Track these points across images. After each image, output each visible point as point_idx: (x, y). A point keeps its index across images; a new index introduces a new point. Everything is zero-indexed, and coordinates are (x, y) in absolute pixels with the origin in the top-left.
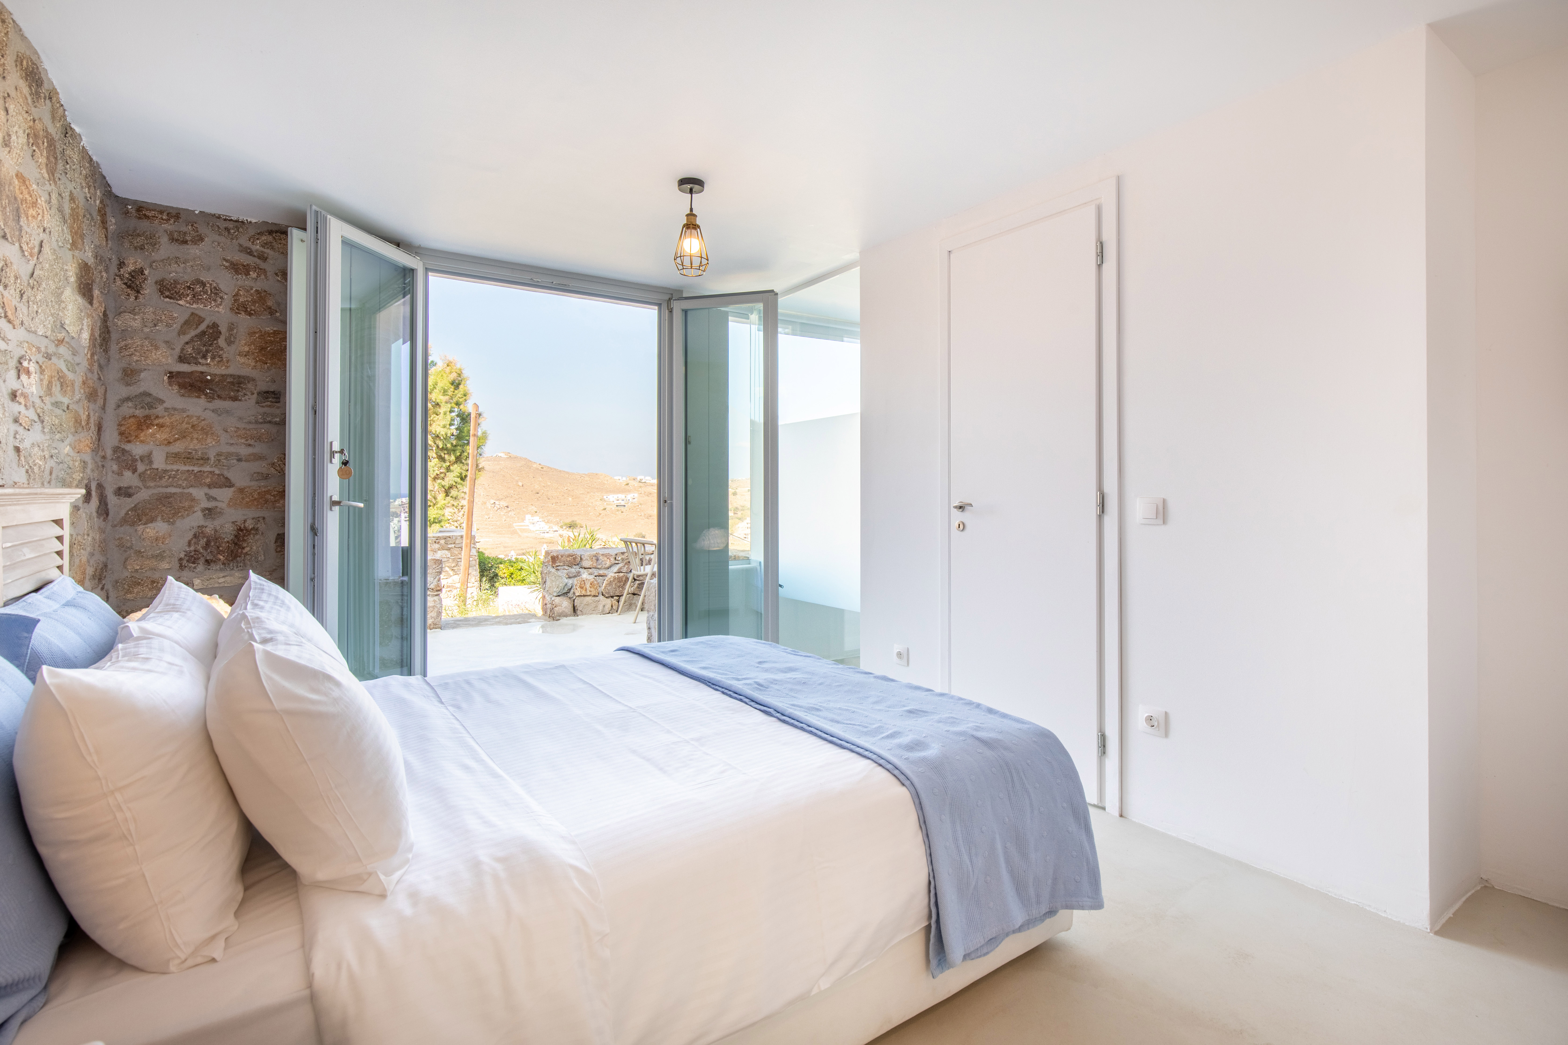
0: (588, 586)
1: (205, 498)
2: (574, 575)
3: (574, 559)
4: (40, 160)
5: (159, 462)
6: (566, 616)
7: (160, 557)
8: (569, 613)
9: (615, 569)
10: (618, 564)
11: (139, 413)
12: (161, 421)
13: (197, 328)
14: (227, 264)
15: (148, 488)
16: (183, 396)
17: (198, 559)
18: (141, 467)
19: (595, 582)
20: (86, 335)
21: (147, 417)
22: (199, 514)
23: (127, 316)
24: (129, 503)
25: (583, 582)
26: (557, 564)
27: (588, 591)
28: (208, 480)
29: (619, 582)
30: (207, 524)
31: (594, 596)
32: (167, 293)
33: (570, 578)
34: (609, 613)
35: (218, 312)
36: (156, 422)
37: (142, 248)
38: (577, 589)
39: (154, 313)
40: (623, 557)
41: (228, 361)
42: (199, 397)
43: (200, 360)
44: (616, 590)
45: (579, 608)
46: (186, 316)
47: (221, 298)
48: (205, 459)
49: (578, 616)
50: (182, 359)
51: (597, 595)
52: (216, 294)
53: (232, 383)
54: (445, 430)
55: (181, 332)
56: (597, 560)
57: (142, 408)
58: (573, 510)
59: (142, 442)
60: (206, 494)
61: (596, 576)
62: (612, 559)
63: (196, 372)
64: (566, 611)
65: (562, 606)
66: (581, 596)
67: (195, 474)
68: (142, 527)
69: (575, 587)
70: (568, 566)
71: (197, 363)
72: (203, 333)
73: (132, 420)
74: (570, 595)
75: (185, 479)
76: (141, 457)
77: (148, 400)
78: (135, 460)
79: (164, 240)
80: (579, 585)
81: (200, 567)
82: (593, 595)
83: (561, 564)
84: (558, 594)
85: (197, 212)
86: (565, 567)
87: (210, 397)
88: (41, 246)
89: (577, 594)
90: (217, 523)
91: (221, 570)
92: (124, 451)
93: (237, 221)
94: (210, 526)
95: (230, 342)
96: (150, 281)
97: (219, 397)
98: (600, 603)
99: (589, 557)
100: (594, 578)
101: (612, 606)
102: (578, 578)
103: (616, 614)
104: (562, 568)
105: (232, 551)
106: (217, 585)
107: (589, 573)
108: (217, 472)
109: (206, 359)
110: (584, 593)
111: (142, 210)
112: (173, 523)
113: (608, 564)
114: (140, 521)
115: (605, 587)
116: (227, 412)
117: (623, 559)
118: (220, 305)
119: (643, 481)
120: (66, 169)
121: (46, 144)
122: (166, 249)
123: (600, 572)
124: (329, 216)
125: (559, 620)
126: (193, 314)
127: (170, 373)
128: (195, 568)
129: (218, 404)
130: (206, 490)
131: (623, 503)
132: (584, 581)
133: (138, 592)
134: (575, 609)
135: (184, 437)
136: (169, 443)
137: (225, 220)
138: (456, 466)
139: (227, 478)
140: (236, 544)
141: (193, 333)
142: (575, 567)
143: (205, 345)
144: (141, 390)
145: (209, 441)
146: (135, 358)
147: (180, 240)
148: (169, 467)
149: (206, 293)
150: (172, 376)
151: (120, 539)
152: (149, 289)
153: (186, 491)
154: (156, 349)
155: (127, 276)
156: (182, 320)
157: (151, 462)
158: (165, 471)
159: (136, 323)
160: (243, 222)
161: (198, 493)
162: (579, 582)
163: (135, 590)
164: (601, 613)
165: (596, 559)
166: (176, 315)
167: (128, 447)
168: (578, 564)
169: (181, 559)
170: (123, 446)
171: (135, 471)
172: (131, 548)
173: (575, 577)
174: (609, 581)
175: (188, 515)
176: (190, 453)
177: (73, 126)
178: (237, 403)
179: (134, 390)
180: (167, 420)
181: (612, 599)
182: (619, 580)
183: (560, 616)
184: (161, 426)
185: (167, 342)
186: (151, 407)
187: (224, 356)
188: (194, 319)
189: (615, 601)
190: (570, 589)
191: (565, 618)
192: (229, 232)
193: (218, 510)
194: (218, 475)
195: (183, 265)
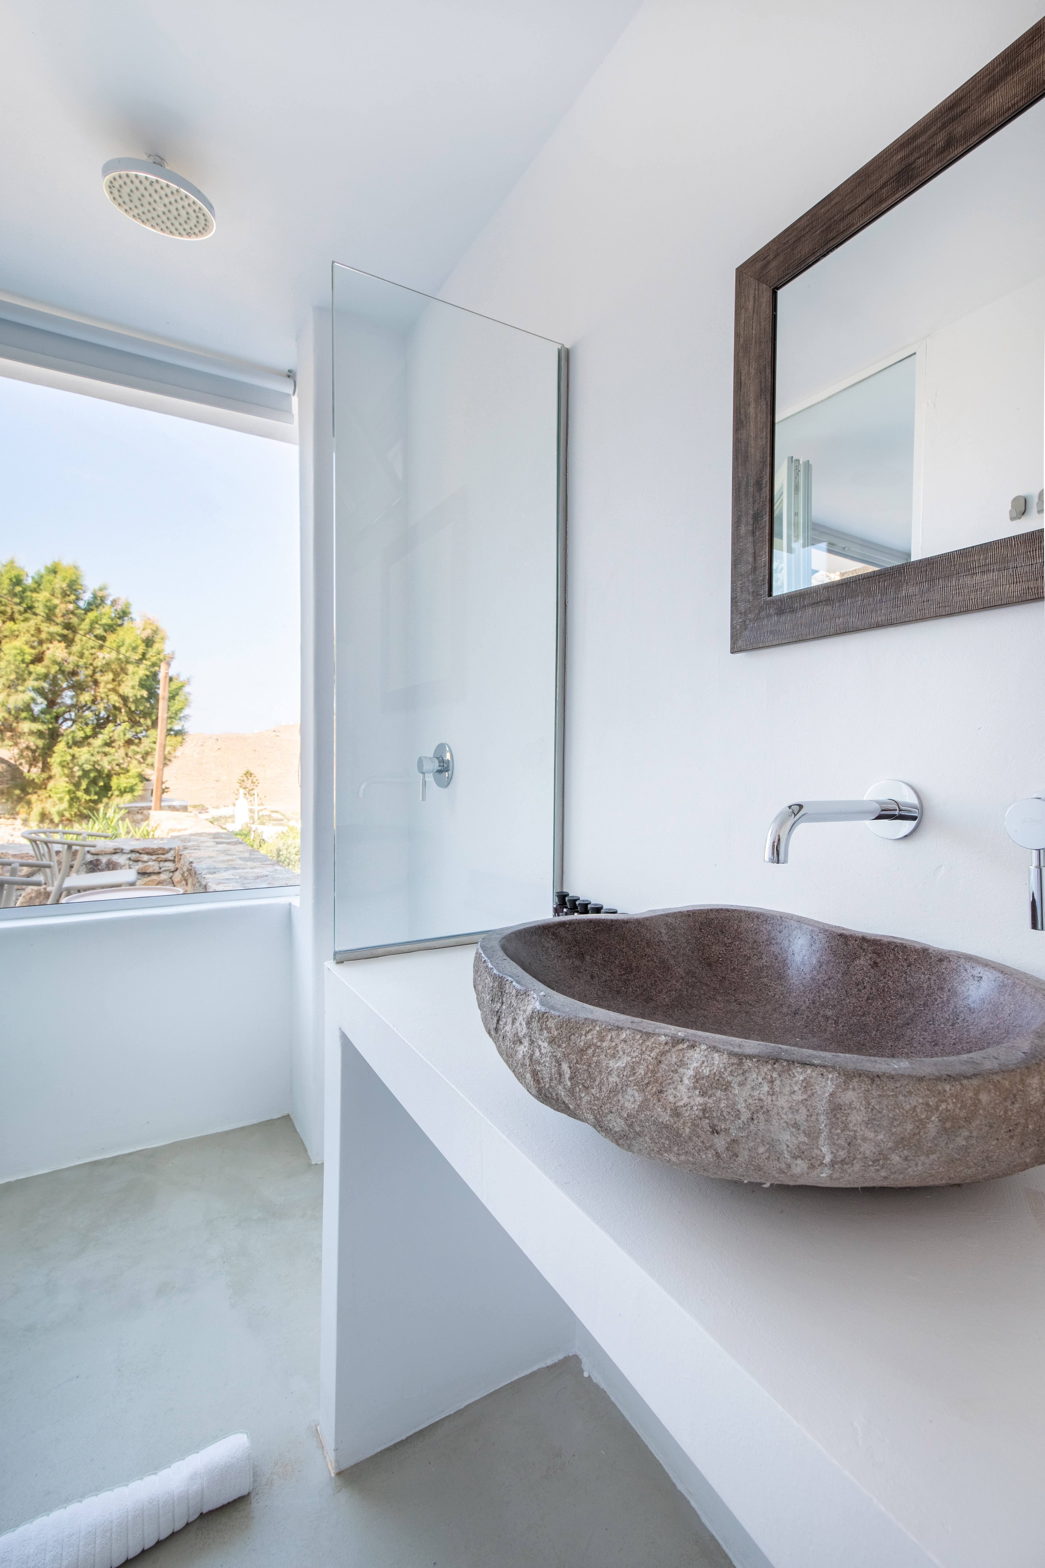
54: (135, 690)
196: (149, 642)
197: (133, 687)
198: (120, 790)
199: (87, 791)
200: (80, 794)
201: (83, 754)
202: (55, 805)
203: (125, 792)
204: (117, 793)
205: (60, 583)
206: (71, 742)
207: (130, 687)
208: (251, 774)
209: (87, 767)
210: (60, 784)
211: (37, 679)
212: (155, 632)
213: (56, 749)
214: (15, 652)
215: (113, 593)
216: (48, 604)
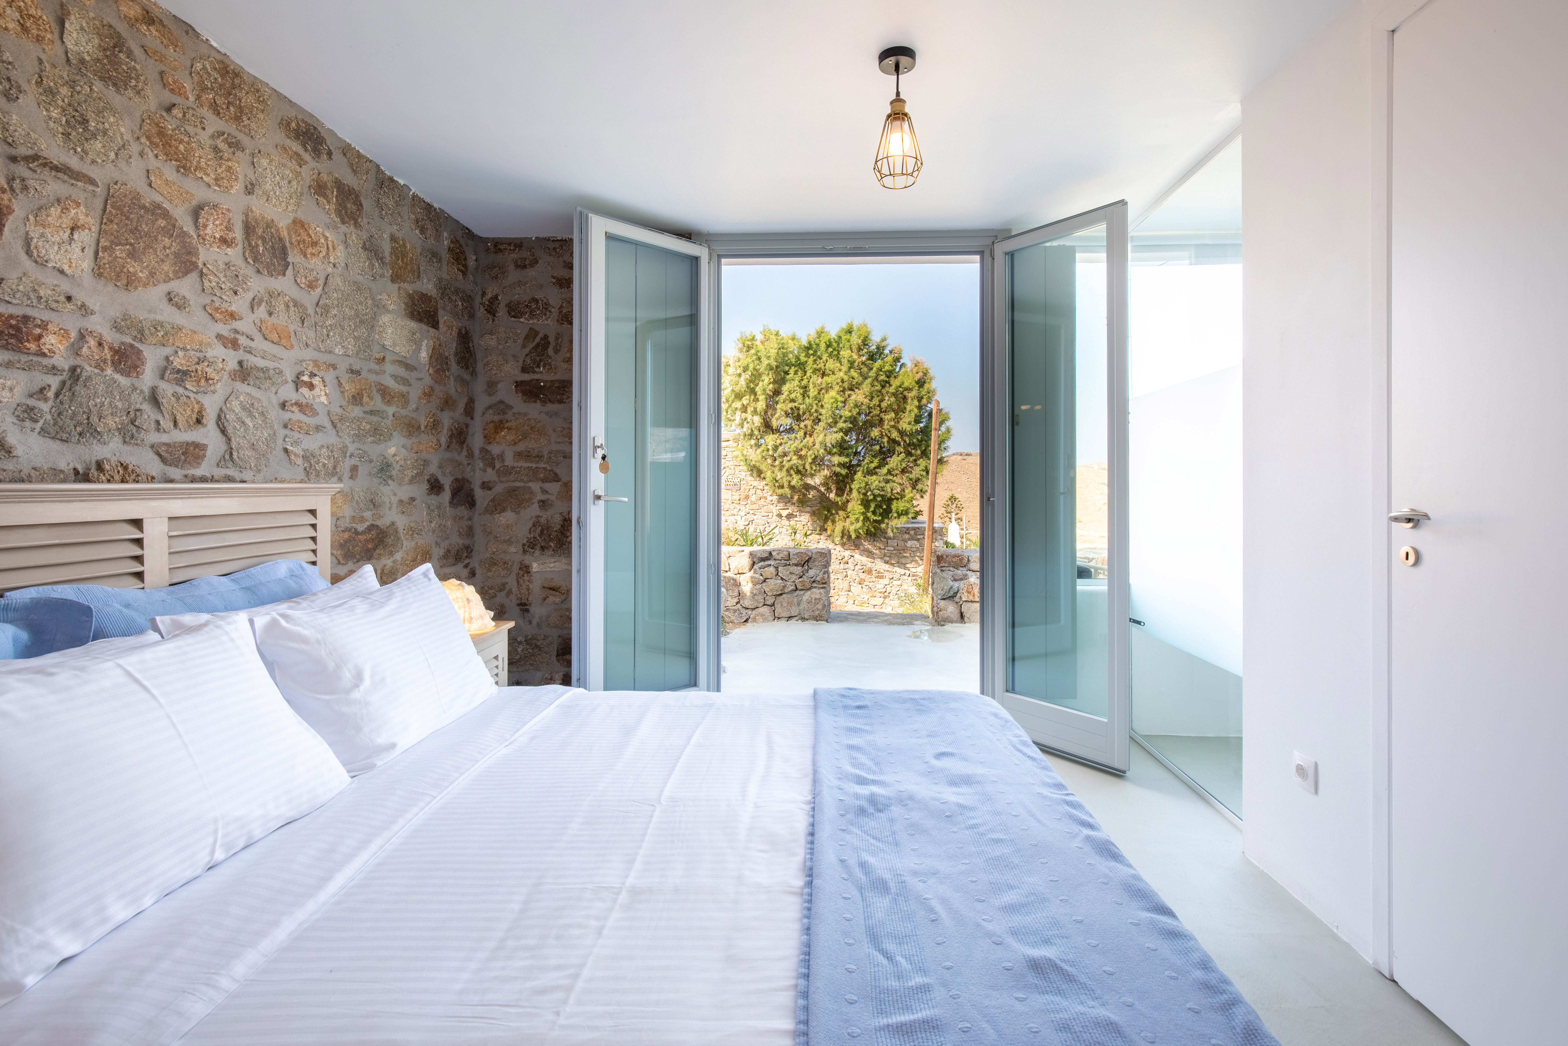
0: (976, 590)
1: (540, 492)
2: (960, 577)
3: (961, 560)
4: (327, 207)
5: (509, 461)
6: (952, 622)
7: (509, 542)
8: (955, 619)
11: (496, 418)
12: (509, 424)
13: (533, 341)
14: (554, 281)
15: (501, 482)
16: (525, 401)
17: (536, 545)
18: (498, 465)
20: (424, 355)
21: (501, 422)
22: (536, 505)
23: (487, 337)
24: (490, 494)
25: (971, 586)
27: (976, 597)
28: (542, 475)
30: (541, 514)
32: (513, 313)
33: (955, 580)
35: (548, 324)
36: (506, 425)
37: (496, 277)
38: (963, 593)
39: (505, 332)
41: (555, 368)
42: (535, 402)
43: (536, 369)
45: (966, 615)
46: (525, 332)
47: (550, 312)
48: (540, 457)
49: (965, 623)
50: (524, 370)
52: (546, 309)
53: (558, 387)
54: (911, 426)
55: (524, 346)
57: (499, 414)
59: (498, 443)
60: (541, 488)
63: (534, 380)
64: (952, 616)
65: (947, 611)
66: (969, 601)
67: (533, 470)
68: (497, 515)
69: (961, 591)
70: (954, 567)
71: (534, 372)
72: (538, 344)
73: (492, 424)
74: (957, 599)
75: (526, 475)
76: (498, 456)
77: (502, 406)
78: (493, 459)
79: (511, 267)
80: (966, 589)
81: (537, 553)
83: (946, 565)
84: (943, 597)
85: (533, 239)
86: (950, 568)
87: (544, 402)
88: (327, 279)
89: (964, 599)
90: (549, 513)
91: (552, 556)
92: (487, 451)
93: (562, 240)
94: (545, 516)
95: (556, 351)
96: (502, 305)
97: (550, 401)
99: (978, 559)
102: (966, 581)
104: (947, 569)
105: (559, 539)
106: (549, 569)
108: (549, 468)
109: (540, 368)
110: (971, 598)
111: (498, 245)
112: (518, 513)
114: (496, 510)
116: (556, 414)
118: (549, 318)
120: (382, 215)
121: (335, 193)
122: (513, 275)
124: (590, 215)
125: (944, 625)
126: (531, 329)
127: (516, 382)
128: (533, 553)
129: (550, 407)
130: (540, 484)
133: (495, 571)
134: (962, 616)
135: (526, 438)
136: (515, 443)
137: (553, 241)
138: (921, 460)
139: (555, 474)
140: (562, 533)
141: (532, 345)
142: (961, 569)
143: (539, 356)
144: (498, 399)
145: (542, 440)
146: (494, 372)
147: (521, 266)
148: (516, 464)
149: (538, 309)
150: (518, 384)
151: (484, 525)
152: (502, 312)
153: (527, 485)
154: (507, 363)
155: (487, 303)
156: (523, 336)
157: (503, 460)
158: (513, 468)
159: (493, 343)
160: (565, 240)
161: (535, 486)
162: (966, 586)
163: (493, 569)
166: (519, 332)
167: (489, 448)
168: (965, 566)
169: (524, 545)
170: (486, 447)
171: (494, 468)
172: (491, 533)
173: (961, 579)
175: (529, 506)
176: (529, 452)
177: (395, 178)
178: (562, 406)
179: (495, 399)
180: (512, 424)
183: (945, 621)
184: (509, 429)
185: (514, 356)
186: (504, 413)
187: (553, 363)
188: (532, 333)
190: (957, 593)
191: (950, 624)
192: (556, 251)
193: (550, 502)
194: (549, 470)
195: (523, 288)
196: (921, 383)
197: (910, 423)
198: (898, 513)
199: (874, 513)
200: (869, 514)
201: (875, 481)
202: (852, 523)
203: (902, 514)
204: (895, 515)
205: (856, 340)
206: (865, 471)
207: (906, 423)
208: (955, 499)
209: (877, 492)
210: (855, 507)
211: (845, 422)
212: (925, 374)
213: (856, 477)
214: (832, 401)
215: (891, 344)
216: (850, 359)
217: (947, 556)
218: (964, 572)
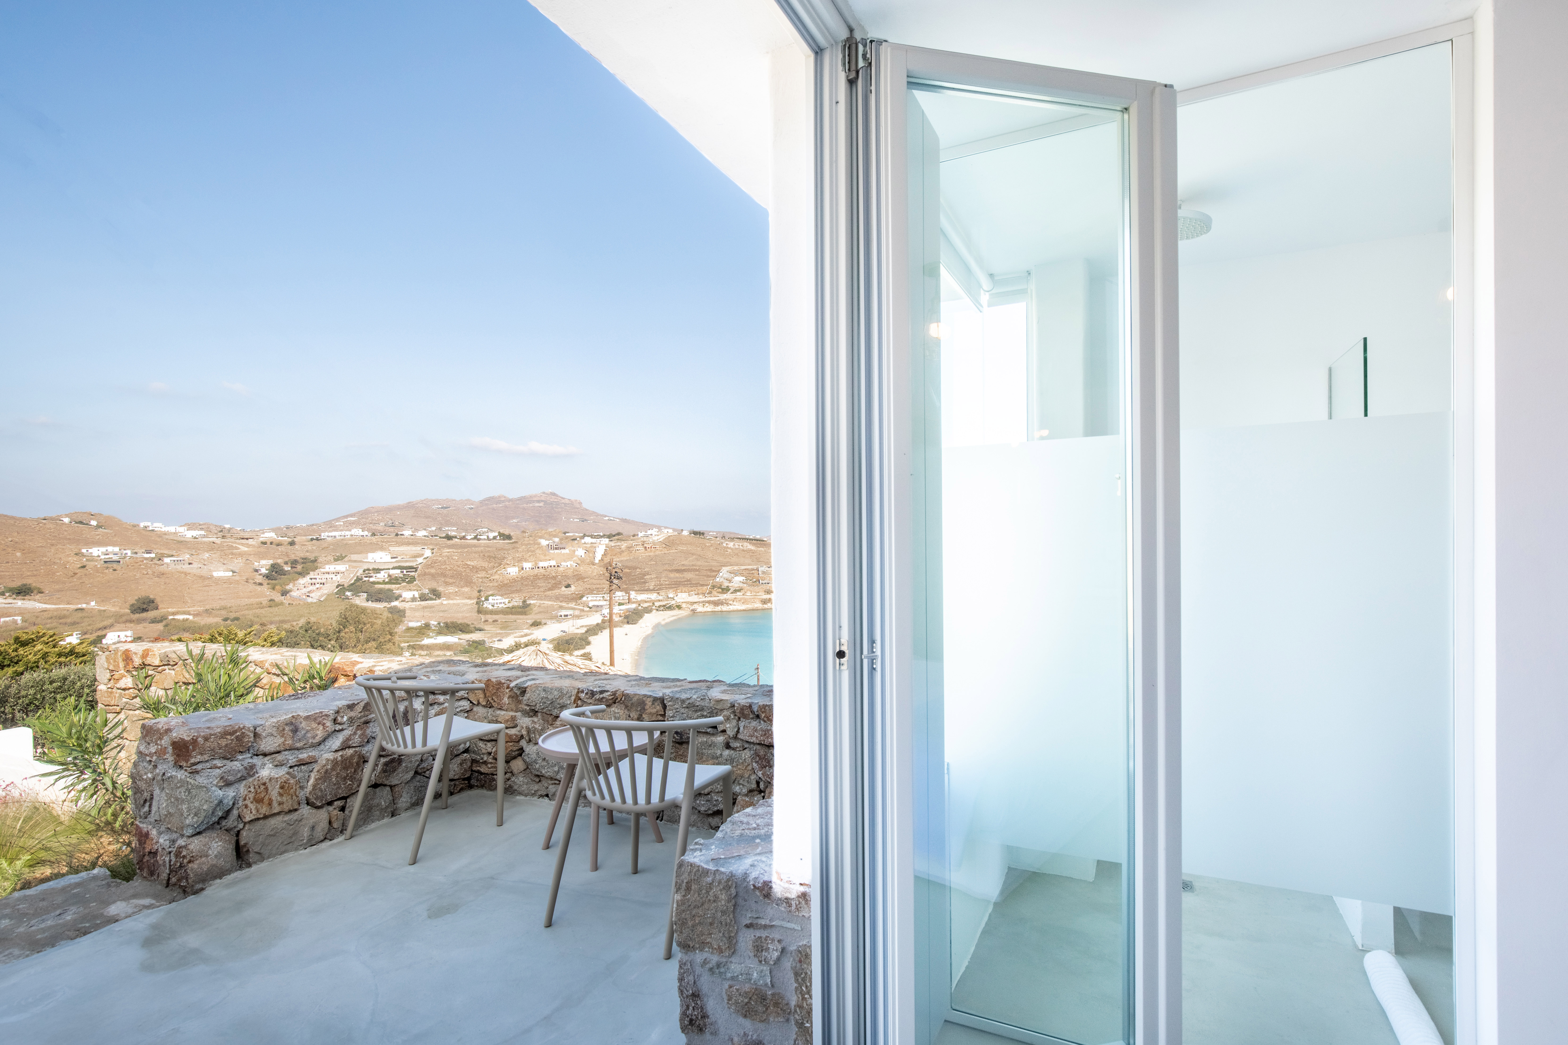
0: (274, 793)
2: (239, 775)
3: (238, 739)
6: (220, 875)
8: (228, 866)
9: (336, 742)
10: (342, 730)
19: (292, 781)
25: (262, 787)
26: (193, 760)
27: (275, 804)
29: (346, 768)
31: (290, 811)
33: (228, 784)
34: (325, 838)
38: (246, 806)
40: (352, 714)
44: (339, 788)
45: (253, 848)
49: (249, 865)
51: (296, 807)
56: (295, 730)
58: (24, 569)
61: (291, 767)
62: (329, 724)
64: (221, 863)
65: (207, 856)
66: (258, 819)
69: (240, 802)
70: (225, 758)
74: (231, 822)
80: (251, 796)
82: (286, 809)
83: (206, 757)
84: (198, 830)
86: (215, 762)
89: (248, 819)
98: (303, 823)
99: (275, 729)
100: (288, 773)
101: (330, 823)
102: (251, 780)
103: (341, 838)
104: (208, 765)
107: (276, 763)
110: (264, 810)
113: (320, 733)
115: (314, 786)
117: (351, 720)
119: (151, 528)
123: (301, 756)
125: (202, 889)
131: (115, 558)
132: (264, 784)
134: (242, 854)
142: (240, 757)
162: (252, 789)
164: (307, 843)
165: (292, 731)
168: (248, 750)
173: (241, 779)
174: (323, 771)
181: (331, 808)
182: (345, 764)
183: (204, 881)
189: (336, 812)
190: (228, 812)
191: (218, 881)
217: (206, 739)
218: (245, 763)
